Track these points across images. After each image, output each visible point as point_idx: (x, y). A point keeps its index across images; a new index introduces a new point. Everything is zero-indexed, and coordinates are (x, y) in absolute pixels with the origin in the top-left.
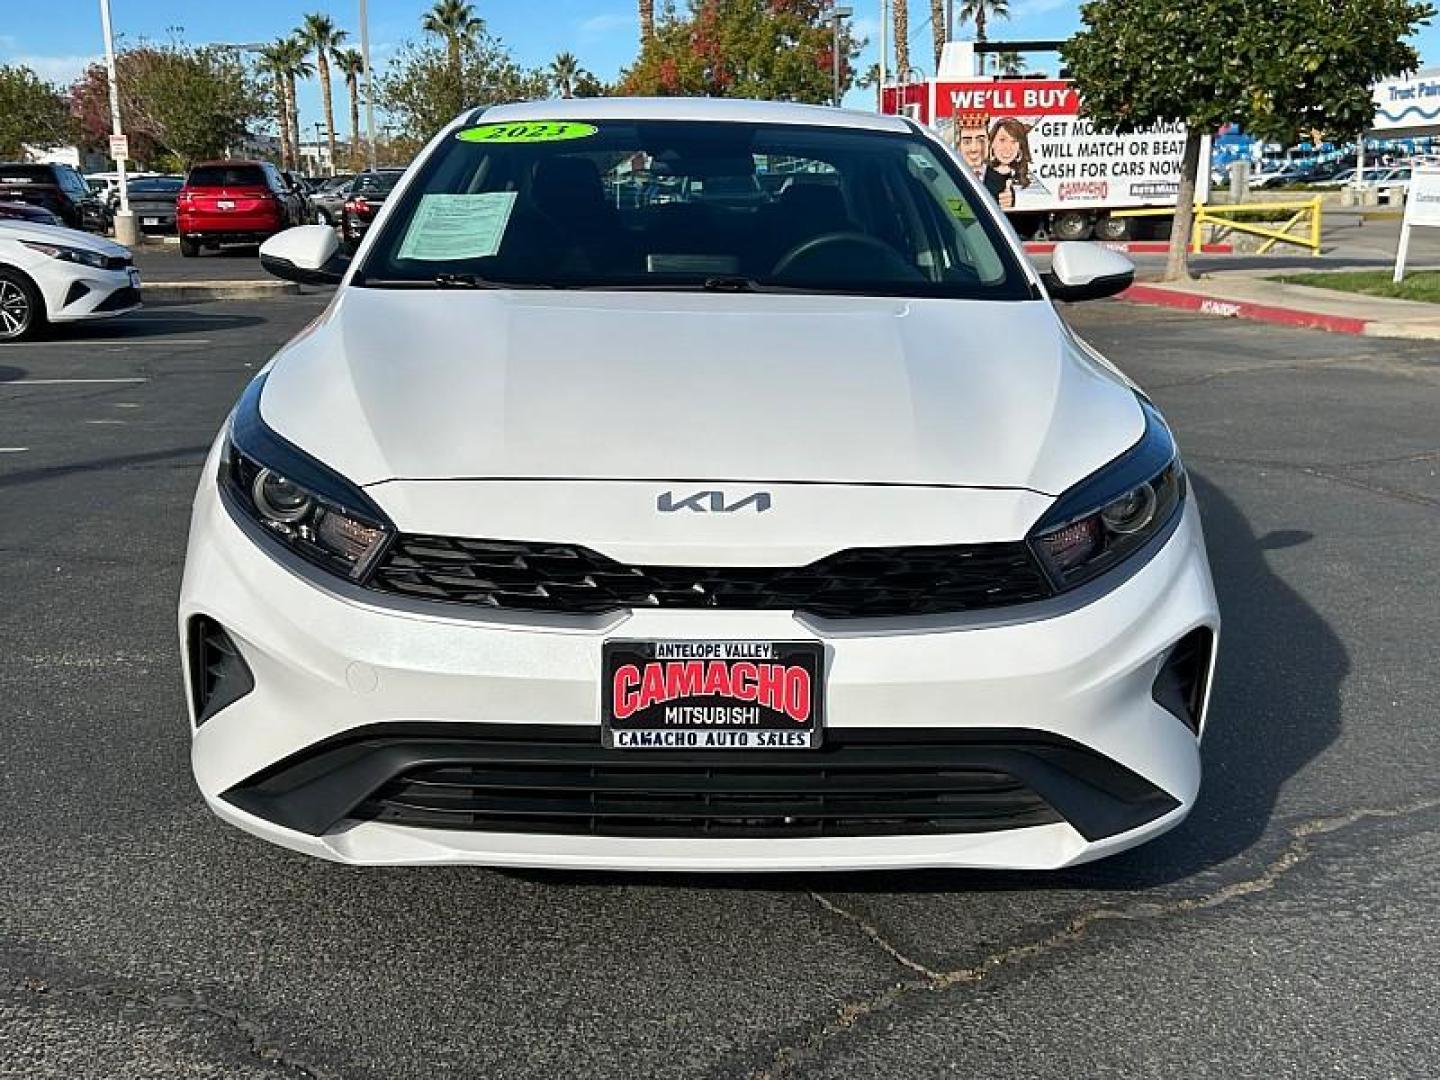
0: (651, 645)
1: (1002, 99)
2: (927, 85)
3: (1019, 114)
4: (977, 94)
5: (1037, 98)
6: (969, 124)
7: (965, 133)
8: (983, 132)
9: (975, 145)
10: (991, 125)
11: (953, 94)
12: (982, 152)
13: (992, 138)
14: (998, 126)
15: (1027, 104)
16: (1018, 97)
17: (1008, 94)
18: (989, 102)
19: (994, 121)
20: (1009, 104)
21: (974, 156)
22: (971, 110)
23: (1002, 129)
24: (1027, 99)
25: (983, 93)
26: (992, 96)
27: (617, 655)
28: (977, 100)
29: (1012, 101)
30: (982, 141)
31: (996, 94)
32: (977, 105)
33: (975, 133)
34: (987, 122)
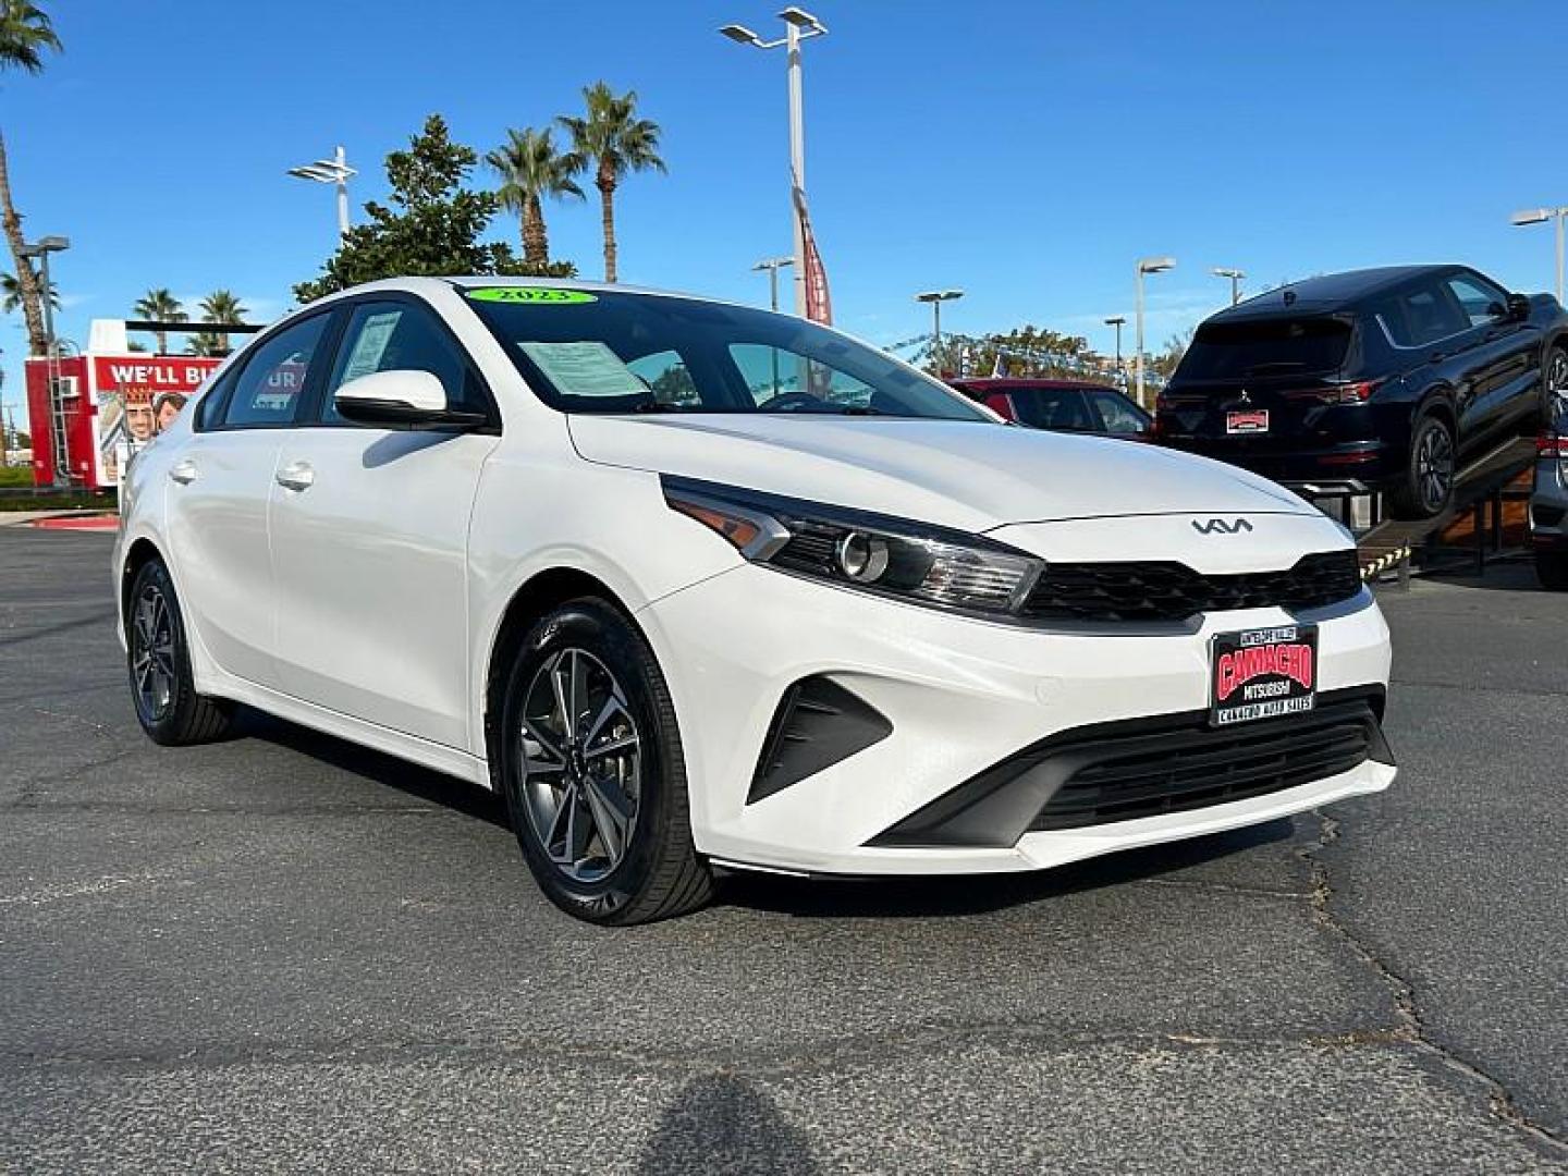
0: (1237, 635)
1: (164, 375)
2: (84, 359)
3: (183, 389)
4: (138, 369)
5: (199, 375)
6: (133, 398)
7: (131, 406)
8: (148, 406)
9: (141, 419)
10: (156, 399)
11: (114, 369)
12: (149, 425)
13: (157, 411)
14: (163, 400)
15: (189, 380)
16: (180, 375)
17: (170, 370)
18: (151, 377)
19: (158, 395)
20: (172, 380)
21: (141, 429)
22: (134, 385)
23: (167, 403)
24: (189, 375)
25: (143, 368)
26: (154, 372)
27: (1225, 645)
28: (139, 375)
29: (174, 377)
30: (149, 415)
31: (158, 370)
32: (139, 380)
33: (140, 407)
34: (151, 397)
